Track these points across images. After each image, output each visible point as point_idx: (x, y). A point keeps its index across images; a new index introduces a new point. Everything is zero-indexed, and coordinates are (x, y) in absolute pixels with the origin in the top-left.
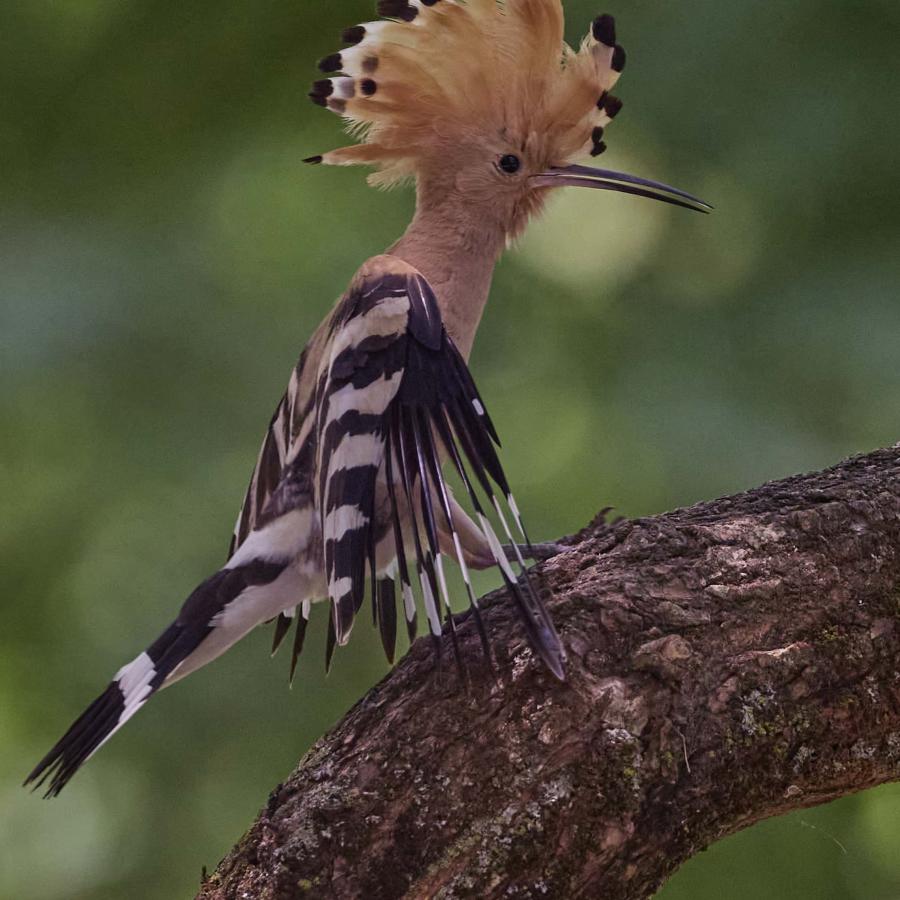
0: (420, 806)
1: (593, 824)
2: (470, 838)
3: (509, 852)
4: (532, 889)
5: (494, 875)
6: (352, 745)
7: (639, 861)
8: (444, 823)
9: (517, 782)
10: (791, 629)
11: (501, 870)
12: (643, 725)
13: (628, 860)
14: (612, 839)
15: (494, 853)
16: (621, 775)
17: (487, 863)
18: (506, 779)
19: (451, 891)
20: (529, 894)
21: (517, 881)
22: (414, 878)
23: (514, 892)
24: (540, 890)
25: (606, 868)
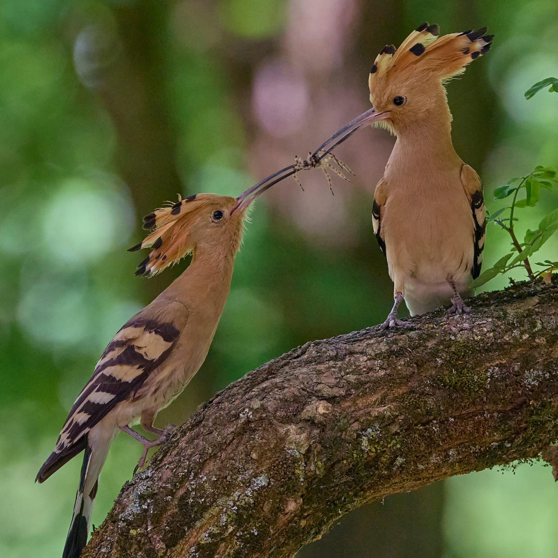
0: (191, 491)
1: (281, 499)
2: (217, 508)
3: (236, 514)
4: (250, 533)
5: (229, 527)
6: (161, 460)
7: (307, 518)
8: (203, 500)
9: (240, 479)
10: (391, 396)
11: (233, 523)
12: (307, 448)
13: (301, 517)
14: (292, 506)
15: (228, 515)
16: (294, 473)
17: (225, 520)
18: (234, 477)
19: (207, 535)
20: (248, 536)
21: (242, 529)
22: (189, 529)
23: (240, 535)
24: (253, 533)
25: (290, 522)
